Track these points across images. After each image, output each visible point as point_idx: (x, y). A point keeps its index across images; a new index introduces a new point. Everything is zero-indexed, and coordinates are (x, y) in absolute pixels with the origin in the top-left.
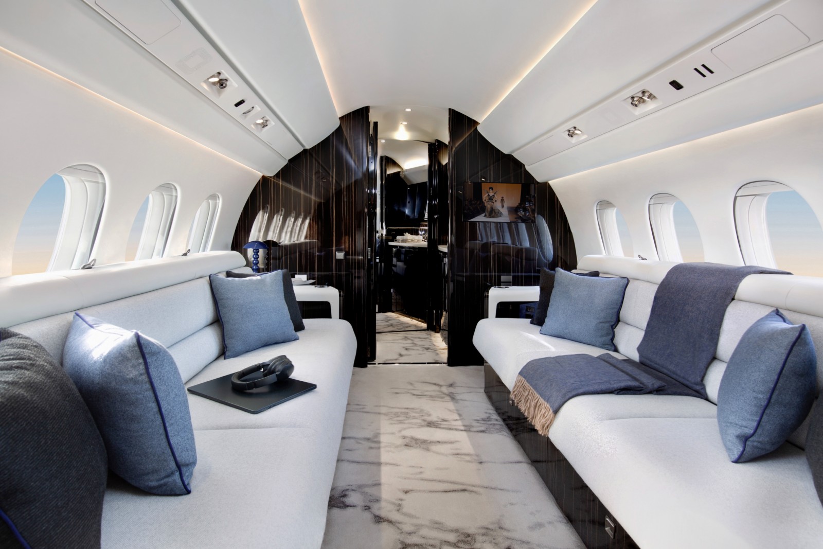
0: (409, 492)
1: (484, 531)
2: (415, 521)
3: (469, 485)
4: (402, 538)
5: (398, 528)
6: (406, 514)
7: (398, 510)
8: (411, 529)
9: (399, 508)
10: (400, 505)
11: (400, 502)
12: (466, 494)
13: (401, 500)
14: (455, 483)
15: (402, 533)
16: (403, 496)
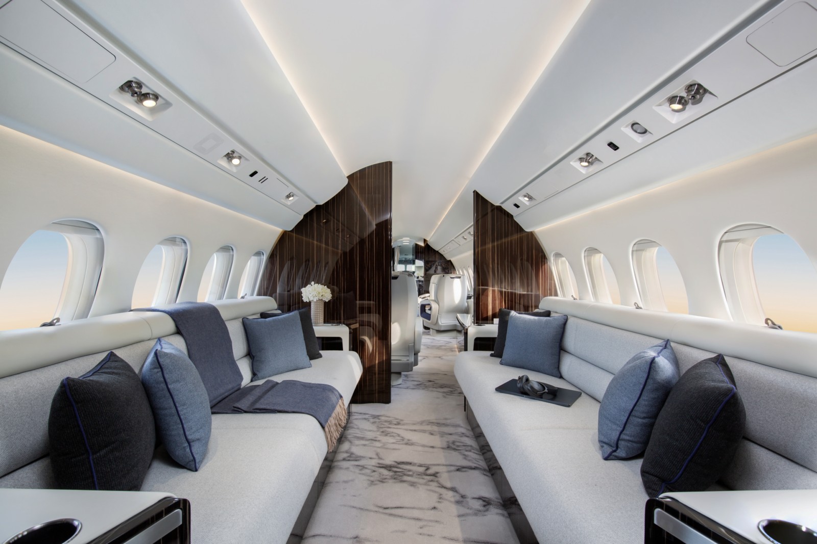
0: (433, 508)
1: (384, 481)
2: (429, 488)
3: (380, 512)
4: (436, 479)
5: (440, 484)
6: (435, 492)
7: (441, 494)
8: (431, 483)
9: (441, 497)
10: (440, 498)
11: (439, 500)
12: (385, 506)
13: (439, 502)
14: (391, 515)
15: (437, 481)
16: (437, 505)
